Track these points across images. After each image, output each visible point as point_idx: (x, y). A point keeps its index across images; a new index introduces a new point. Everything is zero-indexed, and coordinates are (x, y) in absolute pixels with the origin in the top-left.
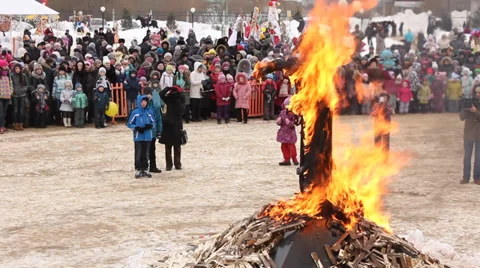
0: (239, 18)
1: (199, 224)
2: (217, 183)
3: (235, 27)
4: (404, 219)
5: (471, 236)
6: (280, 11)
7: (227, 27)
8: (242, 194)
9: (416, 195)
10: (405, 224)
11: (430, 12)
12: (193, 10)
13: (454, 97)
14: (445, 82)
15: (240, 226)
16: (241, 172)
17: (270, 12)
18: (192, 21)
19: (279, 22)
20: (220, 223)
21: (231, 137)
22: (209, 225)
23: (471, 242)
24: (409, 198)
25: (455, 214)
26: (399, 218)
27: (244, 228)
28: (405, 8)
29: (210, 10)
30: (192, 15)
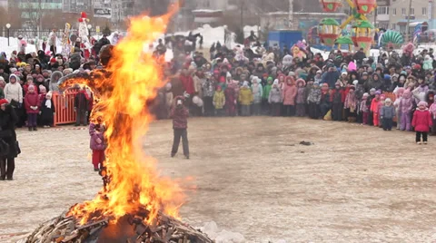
0: (51, 33)
1: (13, 225)
2: (31, 186)
3: (48, 42)
4: (201, 213)
5: (259, 226)
6: (90, 26)
7: (41, 42)
8: (54, 196)
9: (213, 190)
10: (202, 216)
11: (225, 26)
12: (8, 26)
13: (246, 102)
14: (236, 90)
15: (49, 224)
16: (53, 175)
17: (80, 28)
18: (8, 36)
19: (89, 36)
20: (33, 223)
21: (44, 143)
22: (22, 225)
23: (260, 230)
24: (206, 193)
25: (247, 206)
26: (196, 211)
27: (53, 226)
28: (204, 24)
29: (25, 25)
30: (8, 30)
